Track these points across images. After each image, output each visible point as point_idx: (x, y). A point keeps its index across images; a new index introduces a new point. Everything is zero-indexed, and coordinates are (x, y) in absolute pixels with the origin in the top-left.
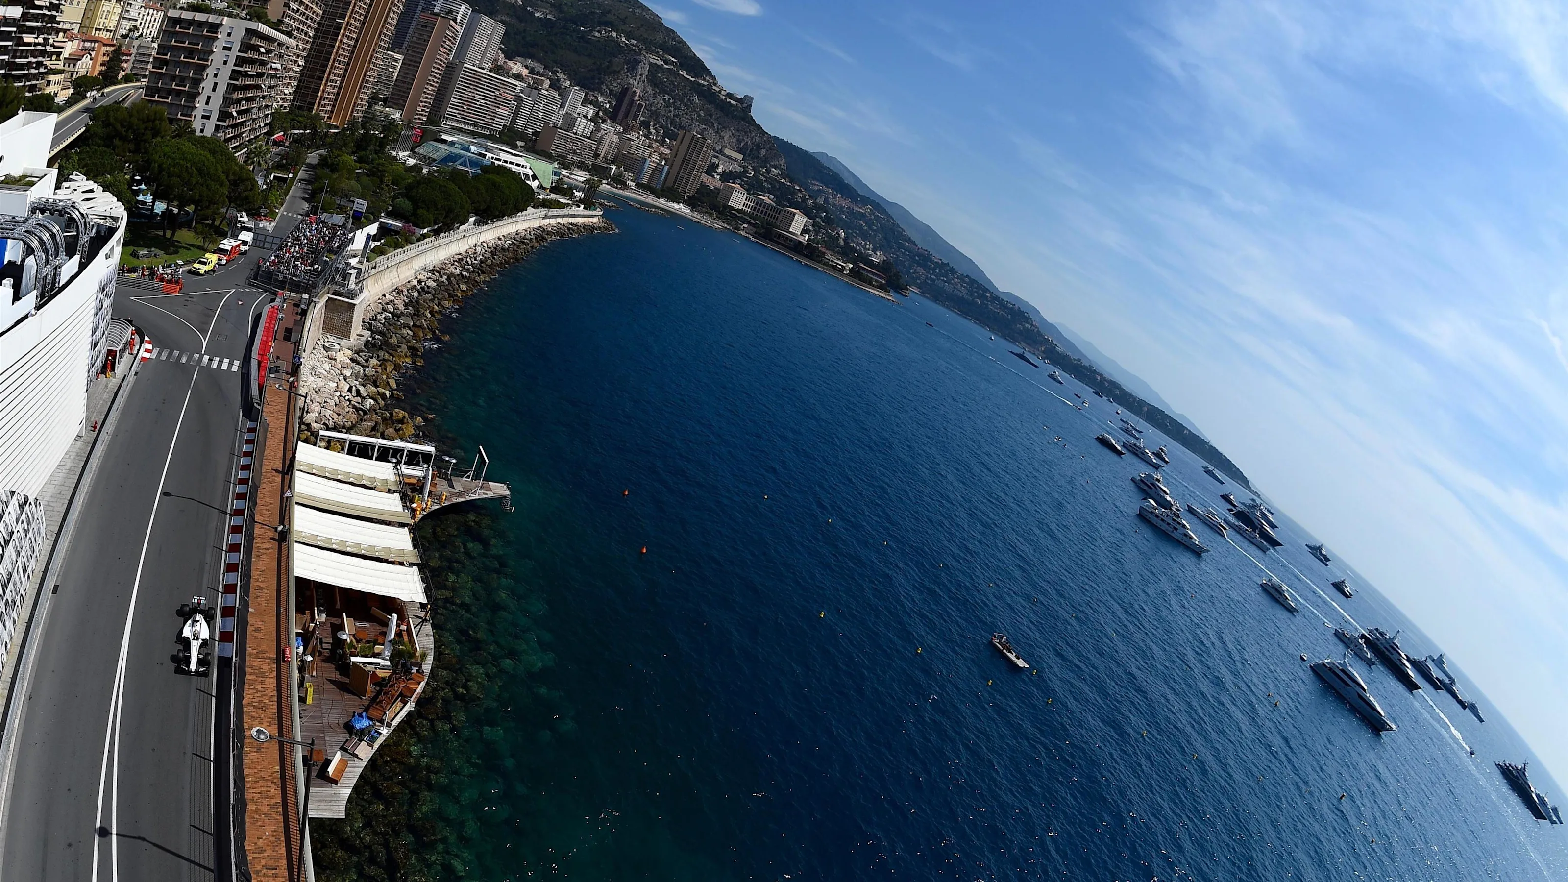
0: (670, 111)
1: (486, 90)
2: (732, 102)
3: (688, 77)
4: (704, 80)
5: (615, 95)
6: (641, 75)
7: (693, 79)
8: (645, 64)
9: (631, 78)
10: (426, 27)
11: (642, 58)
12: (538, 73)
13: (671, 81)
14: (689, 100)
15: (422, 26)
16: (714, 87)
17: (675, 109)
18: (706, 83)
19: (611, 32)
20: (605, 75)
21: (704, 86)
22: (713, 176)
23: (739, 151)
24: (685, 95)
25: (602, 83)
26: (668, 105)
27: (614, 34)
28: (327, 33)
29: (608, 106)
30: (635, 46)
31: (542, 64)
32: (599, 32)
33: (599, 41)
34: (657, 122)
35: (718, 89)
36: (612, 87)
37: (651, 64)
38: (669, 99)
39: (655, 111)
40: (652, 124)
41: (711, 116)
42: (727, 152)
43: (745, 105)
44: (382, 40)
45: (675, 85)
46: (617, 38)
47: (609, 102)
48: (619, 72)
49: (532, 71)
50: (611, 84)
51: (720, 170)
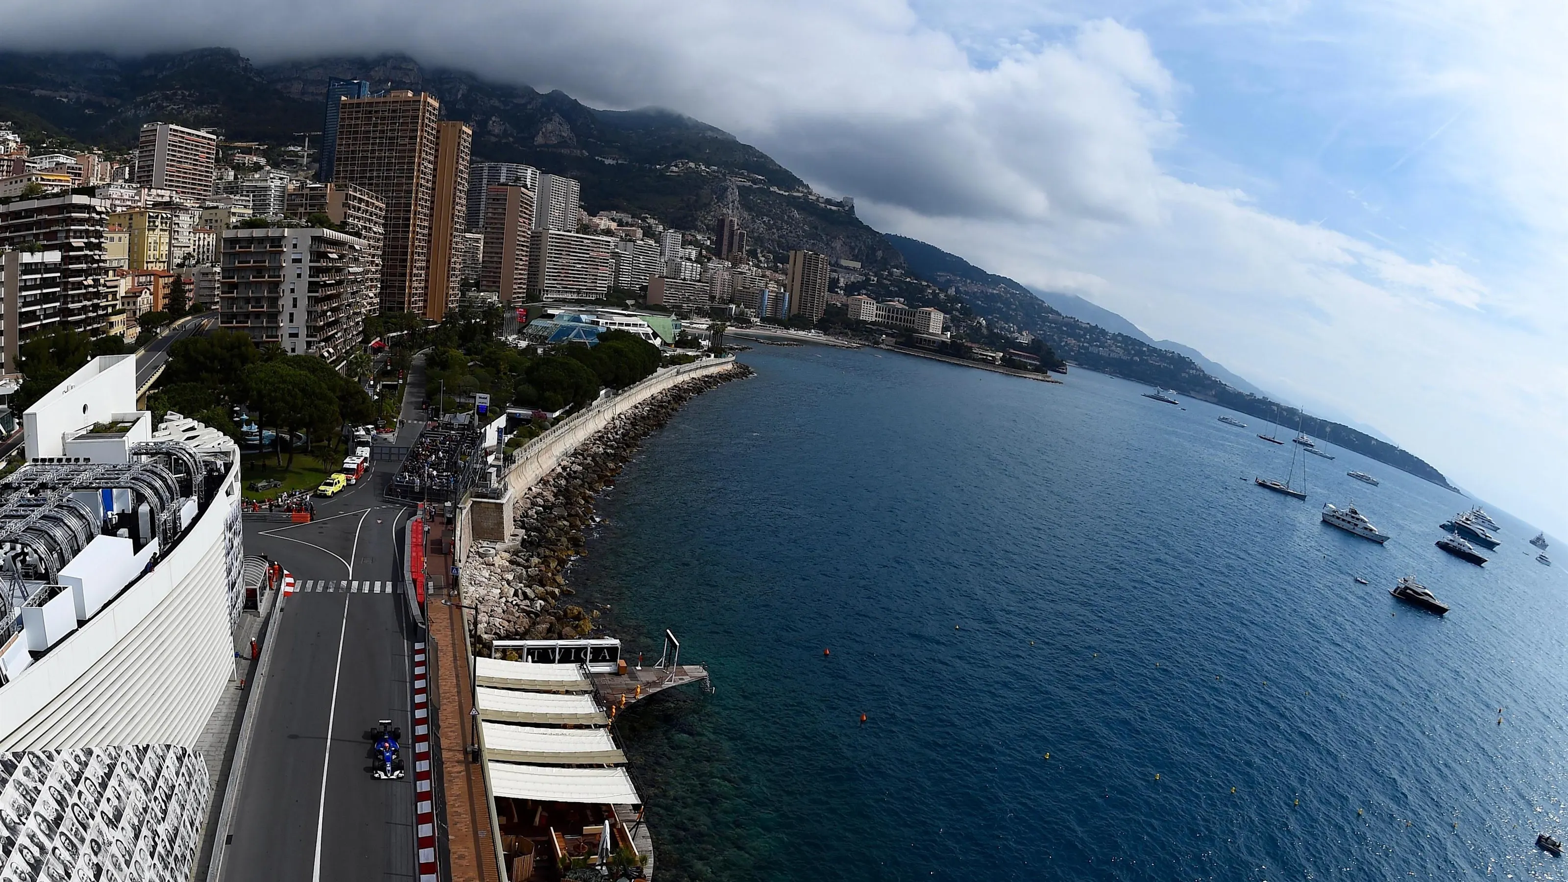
0: (774, 233)
1: (580, 253)
2: (833, 208)
3: (781, 192)
4: (798, 191)
5: (713, 230)
6: (733, 202)
7: (787, 194)
8: (733, 189)
9: (724, 207)
10: (498, 200)
11: (729, 183)
12: (627, 224)
13: (765, 201)
14: (789, 216)
15: (494, 199)
16: (810, 197)
17: (778, 230)
18: (801, 195)
19: (687, 163)
20: (696, 211)
21: (799, 197)
22: (837, 293)
23: (855, 258)
24: (783, 212)
25: (696, 220)
26: (770, 228)
27: (692, 165)
28: (396, 226)
29: (708, 243)
30: (717, 172)
31: (629, 214)
32: (676, 166)
33: (679, 176)
34: (764, 248)
35: (814, 198)
36: (706, 221)
37: (738, 187)
38: (769, 221)
39: (759, 236)
40: (759, 251)
41: (816, 228)
42: (844, 263)
43: (847, 208)
44: (456, 223)
45: (769, 204)
46: (696, 168)
47: (709, 238)
48: (709, 204)
49: (620, 224)
50: (706, 219)
51: (842, 283)
